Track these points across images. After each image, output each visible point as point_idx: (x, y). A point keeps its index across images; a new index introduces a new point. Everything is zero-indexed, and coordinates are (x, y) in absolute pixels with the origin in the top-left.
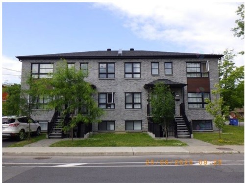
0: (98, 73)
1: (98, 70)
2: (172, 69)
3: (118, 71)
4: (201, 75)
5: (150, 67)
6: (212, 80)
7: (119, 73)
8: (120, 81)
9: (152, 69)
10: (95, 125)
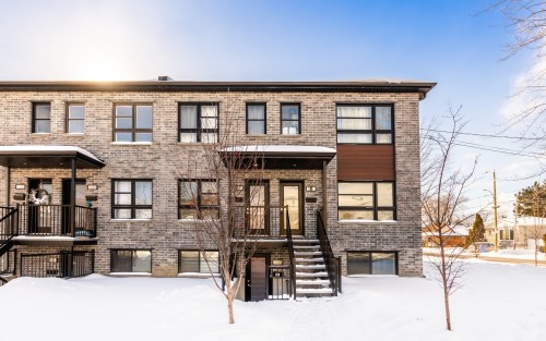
0: (111, 129)
1: (110, 122)
2: (299, 120)
3: (162, 125)
4: (374, 139)
5: (243, 113)
6: (402, 149)
7: (163, 130)
8: (166, 149)
9: (247, 120)
10: (103, 259)
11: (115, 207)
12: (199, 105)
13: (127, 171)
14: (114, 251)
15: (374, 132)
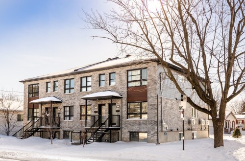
0: (64, 89)
1: (64, 87)
4: (141, 83)
5: (98, 79)
6: (149, 87)
7: (77, 88)
9: (100, 81)
10: (62, 134)
11: (65, 116)
12: (87, 77)
13: (67, 104)
14: (65, 131)
15: (141, 80)
